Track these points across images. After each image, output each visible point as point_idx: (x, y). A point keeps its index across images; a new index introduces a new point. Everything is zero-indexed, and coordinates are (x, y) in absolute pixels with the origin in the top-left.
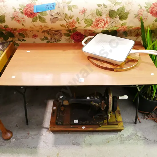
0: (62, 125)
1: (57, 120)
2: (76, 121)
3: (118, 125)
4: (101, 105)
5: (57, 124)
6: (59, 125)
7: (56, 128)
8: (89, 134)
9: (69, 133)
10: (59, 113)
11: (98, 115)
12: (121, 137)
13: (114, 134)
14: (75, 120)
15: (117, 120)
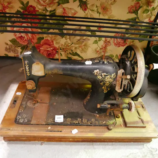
0: (28, 123)
1: (18, 114)
2: (59, 119)
3: (145, 127)
4: (115, 79)
5: (16, 122)
6: (21, 124)
7: (12, 130)
8: (85, 146)
9: (41, 144)
10: (27, 103)
11: (109, 104)
12: (152, 154)
13: (137, 147)
14: (56, 117)
15: (141, 117)
